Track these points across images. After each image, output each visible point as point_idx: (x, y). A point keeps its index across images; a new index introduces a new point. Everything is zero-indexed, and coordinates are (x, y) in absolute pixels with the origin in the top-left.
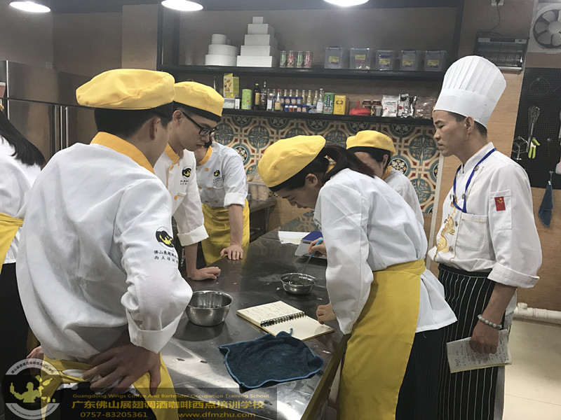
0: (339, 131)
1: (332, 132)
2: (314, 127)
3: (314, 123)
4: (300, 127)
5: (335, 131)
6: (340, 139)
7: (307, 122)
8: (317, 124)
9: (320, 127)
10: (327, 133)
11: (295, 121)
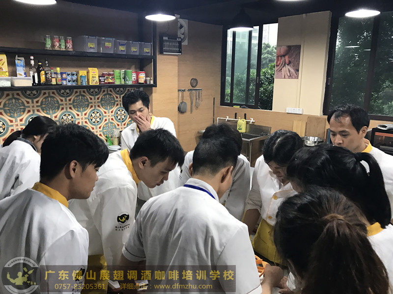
0: (82, 95)
1: (77, 96)
2: (63, 94)
3: (62, 91)
4: (52, 95)
5: (79, 96)
6: (84, 101)
9: (68, 93)
10: (74, 97)
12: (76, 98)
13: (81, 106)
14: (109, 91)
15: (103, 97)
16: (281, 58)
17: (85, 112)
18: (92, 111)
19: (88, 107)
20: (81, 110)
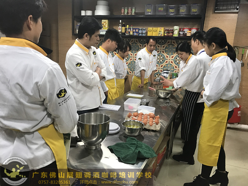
4: (135, 42)
7: (139, 40)
8: (143, 40)
11: (133, 39)
14: (172, 42)
15: (167, 46)
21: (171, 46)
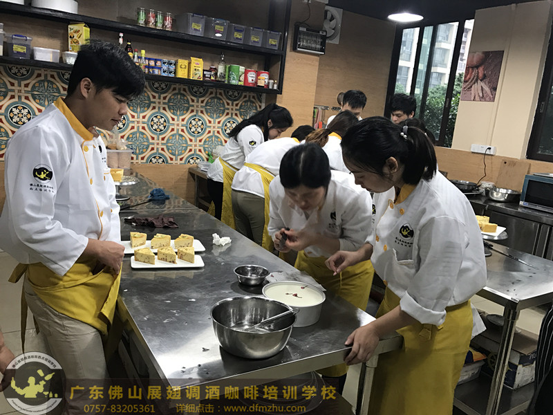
1: (174, 95)
2: (157, 88)
5: (177, 94)
6: (183, 101)
9: (163, 89)
10: (170, 95)
12: (173, 97)
13: (179, 108)
14: (218, 93)
15: (210, 101)
16: (473, 70)
17: (183, 117)
18: (192, 116)
19: (187, 110)
20: (178, 113)
21: (216, 100)
